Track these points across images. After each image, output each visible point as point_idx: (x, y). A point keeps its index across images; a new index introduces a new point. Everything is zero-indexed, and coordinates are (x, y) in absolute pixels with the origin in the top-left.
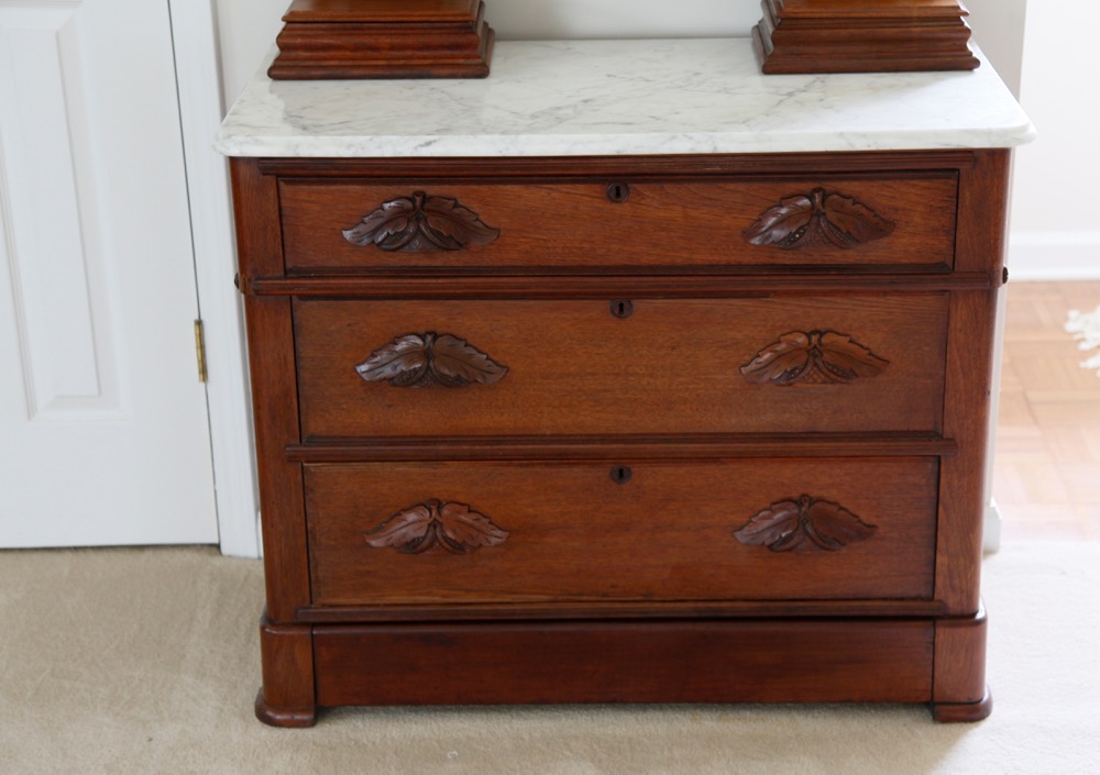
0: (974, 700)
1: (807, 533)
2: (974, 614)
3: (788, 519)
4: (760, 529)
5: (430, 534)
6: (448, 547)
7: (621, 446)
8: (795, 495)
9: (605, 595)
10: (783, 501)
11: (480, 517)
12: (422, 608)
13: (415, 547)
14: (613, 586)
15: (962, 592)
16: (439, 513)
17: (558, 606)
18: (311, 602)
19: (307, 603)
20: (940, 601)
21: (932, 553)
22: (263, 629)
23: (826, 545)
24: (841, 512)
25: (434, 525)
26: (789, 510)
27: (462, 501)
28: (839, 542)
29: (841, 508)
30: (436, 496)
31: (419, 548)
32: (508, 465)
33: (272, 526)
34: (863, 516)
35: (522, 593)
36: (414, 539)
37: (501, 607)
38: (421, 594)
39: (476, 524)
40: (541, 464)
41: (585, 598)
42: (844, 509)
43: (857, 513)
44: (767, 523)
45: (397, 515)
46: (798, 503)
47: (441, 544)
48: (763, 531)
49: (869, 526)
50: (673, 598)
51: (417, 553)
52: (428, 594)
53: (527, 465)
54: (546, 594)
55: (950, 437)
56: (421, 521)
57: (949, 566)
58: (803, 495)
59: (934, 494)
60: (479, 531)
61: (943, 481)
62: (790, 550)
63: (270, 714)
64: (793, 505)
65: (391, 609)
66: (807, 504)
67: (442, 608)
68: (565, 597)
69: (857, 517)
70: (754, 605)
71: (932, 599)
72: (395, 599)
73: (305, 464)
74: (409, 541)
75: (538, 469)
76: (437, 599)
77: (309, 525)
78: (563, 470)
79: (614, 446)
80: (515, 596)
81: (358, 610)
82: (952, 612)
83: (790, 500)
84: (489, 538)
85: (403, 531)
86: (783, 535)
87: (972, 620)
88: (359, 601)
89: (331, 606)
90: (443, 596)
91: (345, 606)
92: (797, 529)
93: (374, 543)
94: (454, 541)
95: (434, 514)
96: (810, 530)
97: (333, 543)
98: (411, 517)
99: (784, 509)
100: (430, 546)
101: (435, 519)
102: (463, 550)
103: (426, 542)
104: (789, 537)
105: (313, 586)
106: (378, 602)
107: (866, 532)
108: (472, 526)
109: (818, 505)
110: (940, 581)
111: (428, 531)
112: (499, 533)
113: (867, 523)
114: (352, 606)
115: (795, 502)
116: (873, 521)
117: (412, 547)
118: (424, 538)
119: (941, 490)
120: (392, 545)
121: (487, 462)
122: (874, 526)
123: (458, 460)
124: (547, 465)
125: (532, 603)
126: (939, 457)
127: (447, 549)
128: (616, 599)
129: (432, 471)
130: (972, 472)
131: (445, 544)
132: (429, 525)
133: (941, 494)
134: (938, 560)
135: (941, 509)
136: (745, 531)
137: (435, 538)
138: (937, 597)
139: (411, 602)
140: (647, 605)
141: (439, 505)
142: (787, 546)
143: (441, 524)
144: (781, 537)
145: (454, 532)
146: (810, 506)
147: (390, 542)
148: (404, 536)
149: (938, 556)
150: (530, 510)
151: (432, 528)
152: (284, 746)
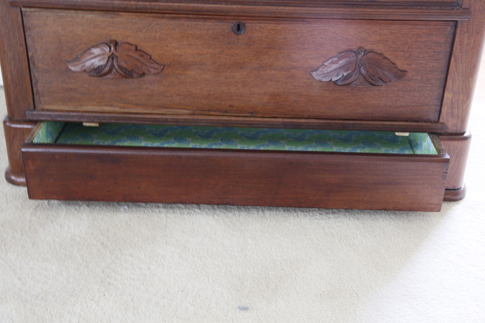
0: (456, 188)
1: (361, 73)
2: (463, 133)
3: (349, 63)
4: (329, 70)
5: (109, 64)
6: (121, 72)
7: (239, 6)
8: (355, 48)
9: (226, 111)
10: (347, 51)
11: (144, 54)
12: (107, 115)
13: (100, 72)
14: (230, 106)
15: (459, 118)
16: (116, 49)
17: (196, 117)
18: (35, 107)
19: (32, 107)
20: (443, 123)
21: (441, 91)
22: (5, 122)
23: (373, 82)
24: (385, 61)
25: (112, 57)
26: (350, 57)
27: (132, 42)
28: (382, 81)
29: (385, 58)
30: (114, 38)
31: (102, 73)
32: (163, 18)
33: (4, 53)
34: (399, 64)
35: (172, 108)
36: (99, 67)
37: (158, 117)
38: (106, 105)
39: (141, 59)
40: (184, 18)
41: (212, 113)
42: (387, 58)
43: (395, 62)
44: (334, 66)
45: (87, 50)
46: (357, 53)
47: (117, 71)
48: (331, 72)
49: (402, 71)
50: (269, 116)
51: (100, 76)
52: (111, 106)
53: (175, 18)
54: (189, 110)
55: (467, 7)
56: (103, 54)
57: (452, 100)
58: (360, 48)
59: (449, 50)
60: (143, 63)
61: (457, 39)
62: (348, 85)
63: (13, 178)
64: (354, 54)
65: (87, 114)
66: (363, 53)
67: (120, 115)
68: (199, 112)
69: (394, 64)
70: (321, 121)
71: (438, 122)
72: (90, 108)
73: (23, 9)
74: (96, 67)
75: (182, 22)
76: (117, 109)
77: (30, 54)
78: (200, 23)
79: (234, 6)
80: (167, 110)
81: (66, 114)
82: (449, 131)
83: (351, 51)
84: (150, 69)
85: (93, 61)
86: (345, 74)
87: (462, 136)
88: (66, 108)
89: (48, 110)
90: (121, 108)
91: (57, 111)
92: (354, 70)
93: (73, 69)
94: (125, 69)
95: (112, 49)
96: (363, 71)
97: (46, 67)
98: (96, 51)
99: (347, 57)
100: (110, 71)
101: (113, 54)
102: (132, 75)
103: (107, 69)
104: (349, 76)
105: (35, 96)
106: (78, 109)
107: (401, 75)
108: (138, 60)
109: (370, 55)
110: (444, 110)
111: (108, 61)
112: (156, 66)
113: (401, 69)
114: (62, 111)
115: (355, 52)
116: (405, 67)
117: (98, 72)
118: (105, 66)
119: (455, 46)
120: (85, 71)
121: (148, 14)
122: (406, 71)
123: (128, 12)
124: (188, 18)
125: (178, 115)
126: (457, 21)
127: (120, 74)
128: (233, 114)
129: (111, 19)
130: (478, 34)
131: (119, 71)
132: (109, 57)
133: (454, 49)
134: (445, 96)
135: (452, 60)
136: (319, 72)
137: (112, 66)
138: (441, 120)
139: (100, 111)
140: (252, 119)
141: (116, 44)
142: (347, 82)
143: (117, 57)
144: (343, 75)
145: (126, 62)
146: (364, 55)
147: (84, 69)
148: (92, 64)
149: (446, 93)
150: (177, 51)
151: (110, 59)
152: (18, 197)
